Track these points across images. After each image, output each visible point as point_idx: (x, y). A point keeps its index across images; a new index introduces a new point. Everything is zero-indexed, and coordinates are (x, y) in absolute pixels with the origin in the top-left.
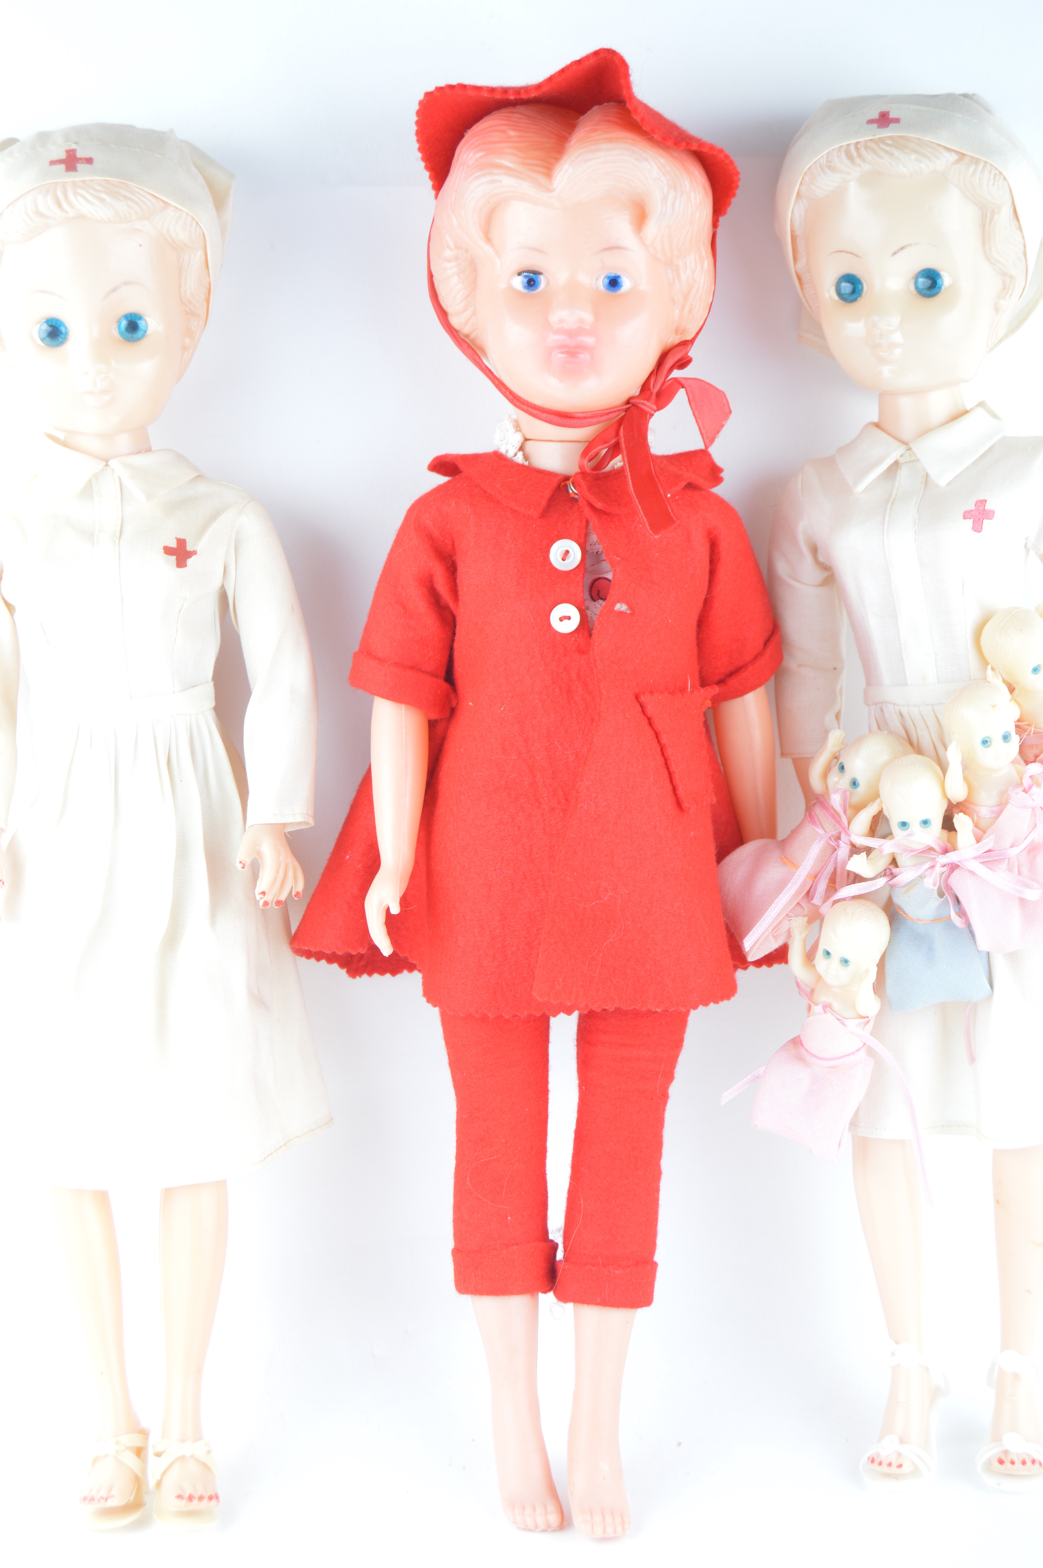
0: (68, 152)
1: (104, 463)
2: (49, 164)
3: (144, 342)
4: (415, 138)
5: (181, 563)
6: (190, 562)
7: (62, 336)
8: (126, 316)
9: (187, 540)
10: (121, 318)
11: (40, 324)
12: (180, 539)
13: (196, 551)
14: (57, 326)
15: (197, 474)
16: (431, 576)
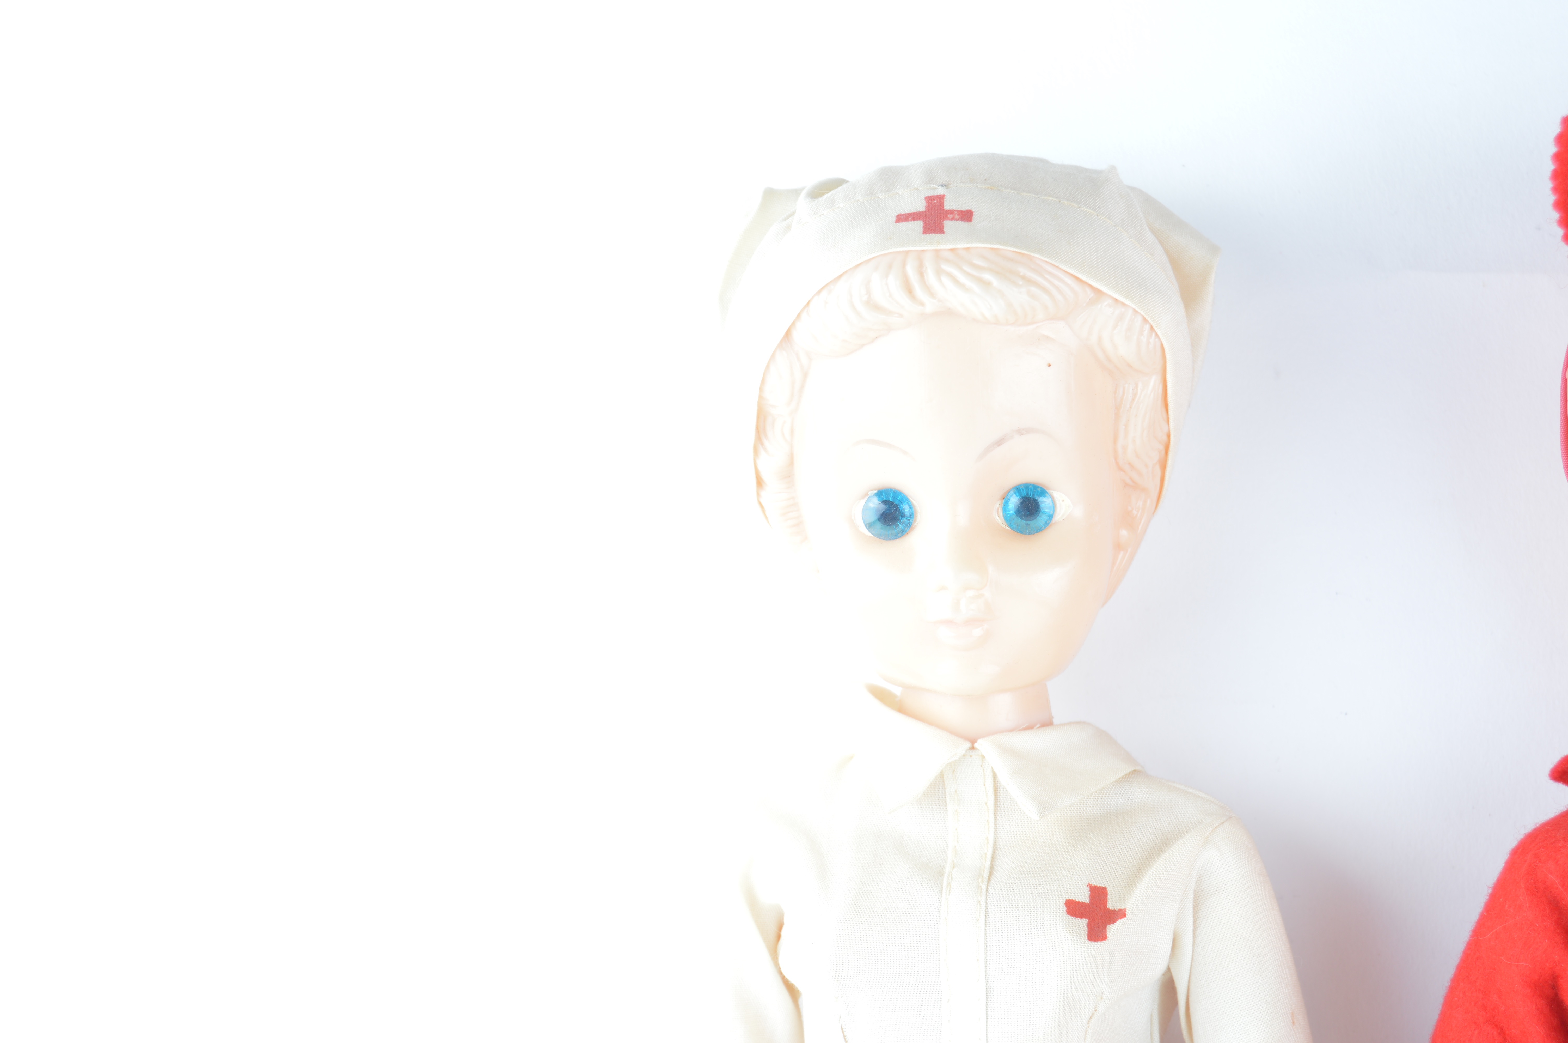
0: (929, 199)
1: (969, 745)
2: (894, 219)
3: (1048, 537)
4: (1549, 185)
5: (1096, 933)
6: (1112, 930)
7: (904, 520)
8: (1018, 489)
9: (1109, 890)
10: (1009, 491)
11: (866, 498)
12: (1095, 887)
13: (1125, 910)
14: (897, 502)
15: (1131, 769)
16: (1554, 978)
